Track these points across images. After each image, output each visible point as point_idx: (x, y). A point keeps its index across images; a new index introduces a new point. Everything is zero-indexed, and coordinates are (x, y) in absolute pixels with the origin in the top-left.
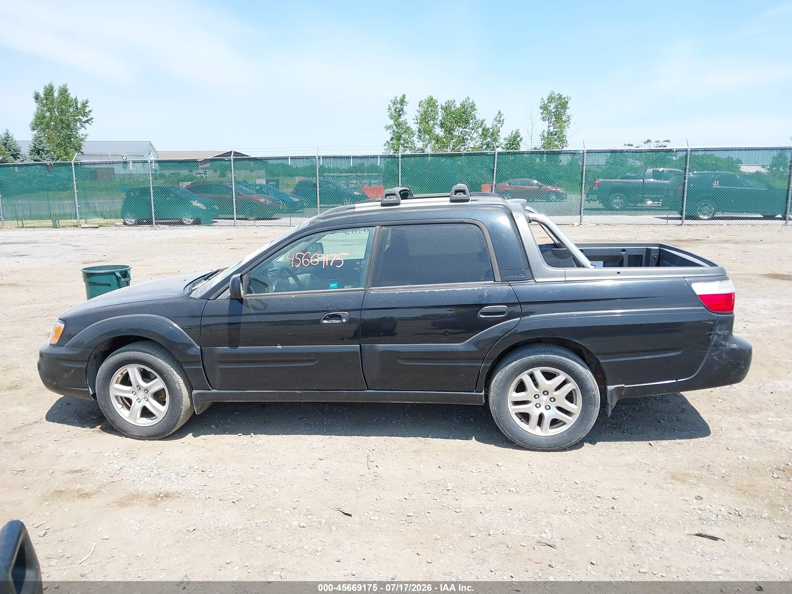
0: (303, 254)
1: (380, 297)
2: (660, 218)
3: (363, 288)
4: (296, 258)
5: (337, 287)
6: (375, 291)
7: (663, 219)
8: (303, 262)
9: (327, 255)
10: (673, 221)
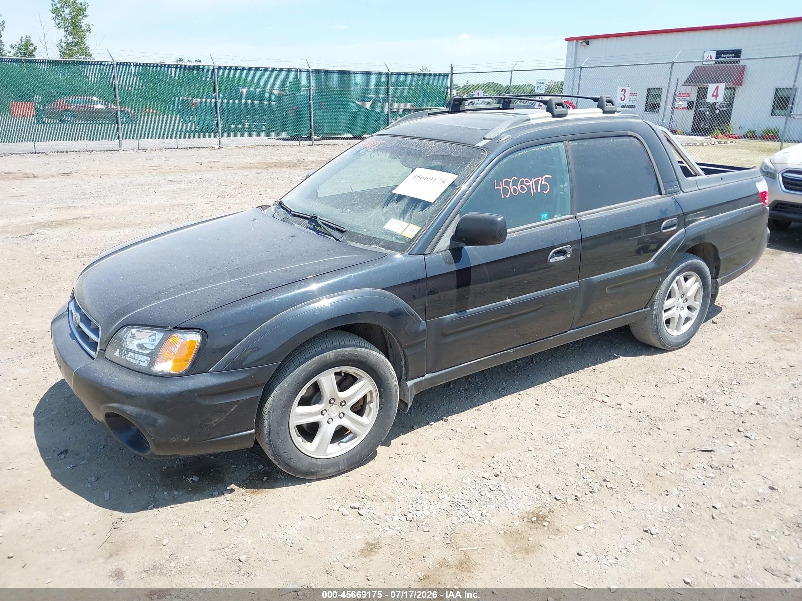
0: (509, 180)
1: (593, 223)
2: (278, 139)
3: (571, 216)
4: (504, 186)
5: (547, 218)
6: (585, 216)
7: (280, 140)
8: (512, 191)
9: (533, 179)
10: (287, 141)
